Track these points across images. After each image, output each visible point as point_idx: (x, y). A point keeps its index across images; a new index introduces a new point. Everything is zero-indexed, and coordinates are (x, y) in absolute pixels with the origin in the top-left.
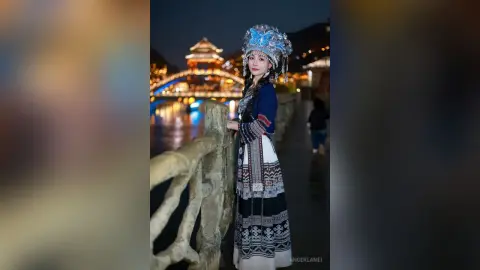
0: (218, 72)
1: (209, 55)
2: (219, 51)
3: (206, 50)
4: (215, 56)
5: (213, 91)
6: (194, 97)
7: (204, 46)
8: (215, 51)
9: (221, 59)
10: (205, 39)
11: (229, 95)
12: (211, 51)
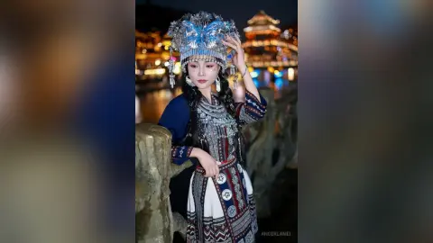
0: (275, 42)
1: (266, 27)
2: (275, 22)
3: (263, 23)
4: (272, 27)
5: (270, 61)
6: (252, 66)
7: (261, 19)
8: (271, 23)
9: (278, 30)
10: (262, 12)
11: (286, 63)
12: (268, 23)
